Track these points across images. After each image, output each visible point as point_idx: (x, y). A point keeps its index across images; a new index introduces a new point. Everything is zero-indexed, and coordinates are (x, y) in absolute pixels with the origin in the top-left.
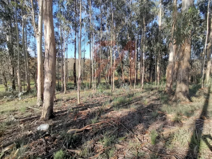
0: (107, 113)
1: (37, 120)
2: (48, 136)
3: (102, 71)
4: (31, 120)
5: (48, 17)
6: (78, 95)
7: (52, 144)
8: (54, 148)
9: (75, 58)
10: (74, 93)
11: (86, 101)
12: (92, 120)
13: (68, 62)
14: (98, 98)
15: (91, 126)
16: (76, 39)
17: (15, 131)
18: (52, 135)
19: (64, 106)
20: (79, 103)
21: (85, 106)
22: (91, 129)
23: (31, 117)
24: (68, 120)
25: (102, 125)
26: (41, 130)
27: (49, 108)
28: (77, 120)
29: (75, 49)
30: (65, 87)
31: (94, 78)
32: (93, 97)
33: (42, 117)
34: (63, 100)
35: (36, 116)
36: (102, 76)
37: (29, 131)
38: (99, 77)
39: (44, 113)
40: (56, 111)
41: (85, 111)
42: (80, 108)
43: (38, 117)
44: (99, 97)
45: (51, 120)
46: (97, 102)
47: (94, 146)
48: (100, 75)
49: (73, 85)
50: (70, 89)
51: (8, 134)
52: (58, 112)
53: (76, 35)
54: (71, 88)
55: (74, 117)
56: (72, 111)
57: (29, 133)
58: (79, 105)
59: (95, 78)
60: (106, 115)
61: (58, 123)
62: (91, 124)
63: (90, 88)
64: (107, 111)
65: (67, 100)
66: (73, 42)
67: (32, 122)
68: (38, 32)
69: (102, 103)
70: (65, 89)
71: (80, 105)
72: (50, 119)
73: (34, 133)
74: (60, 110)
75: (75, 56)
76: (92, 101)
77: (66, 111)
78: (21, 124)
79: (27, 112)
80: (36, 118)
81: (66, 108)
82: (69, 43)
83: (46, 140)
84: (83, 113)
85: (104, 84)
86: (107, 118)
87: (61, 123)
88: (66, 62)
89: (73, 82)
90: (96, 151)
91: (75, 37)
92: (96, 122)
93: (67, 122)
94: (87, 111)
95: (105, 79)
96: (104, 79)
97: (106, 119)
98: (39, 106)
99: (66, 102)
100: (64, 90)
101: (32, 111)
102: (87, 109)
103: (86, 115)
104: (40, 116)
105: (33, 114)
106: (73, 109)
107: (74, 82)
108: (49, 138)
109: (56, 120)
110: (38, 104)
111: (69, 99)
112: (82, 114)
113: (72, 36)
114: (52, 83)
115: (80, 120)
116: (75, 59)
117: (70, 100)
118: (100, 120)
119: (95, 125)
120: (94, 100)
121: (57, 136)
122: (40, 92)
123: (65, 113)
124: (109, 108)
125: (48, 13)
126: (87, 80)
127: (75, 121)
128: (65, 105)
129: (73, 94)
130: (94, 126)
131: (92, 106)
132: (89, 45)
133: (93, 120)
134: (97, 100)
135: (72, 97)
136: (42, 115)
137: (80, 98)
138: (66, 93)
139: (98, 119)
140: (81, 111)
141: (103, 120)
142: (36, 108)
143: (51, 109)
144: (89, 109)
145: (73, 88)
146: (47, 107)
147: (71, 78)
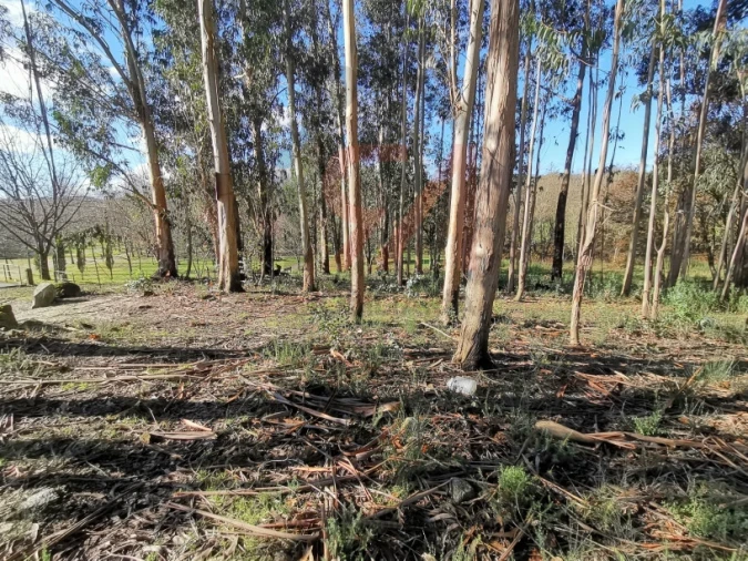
0: (715, 414)
1: (444, 360)
2: (477, 413)
3: (696, 222)
4: (431, 356)
5: (504, 41)
6: (574, 313)
7: (488, 439)
8: (495, 455)
9: (565, 171)
10: (553, 304)
11: (606, 341)
12: (635, 418)
13: (538, 190)
14: (666, 343)
15: (629, 438)
16: (579, 92)
17: (396, 373)
18: (487, 417)
19: (517, 341)
20: (573, 342)
21: (598, 359)
22: (629, 450)
23: (427, 348)
24: (536, 390)
25: (681, 453)
26: (458, 391)
27: (477, 333)
28: (569, 400)
29: (574, 135)
30: (520, 280)
31: (654, 255)
32: (639, 334)
33: (456, 356)
34: (514, 322)
35: (440, 350)
36: (695, 249)
37: (428, 383)
38: (682, 251)
39: (464, 348)
40: (494, 351)
41: (599, 377)
42: (580, 361)
43: (447, 355)
44: (674, 337)
45: (480, 372)
46: (660, 357)
47: (641, 511)
48: (683, 243)
49: (548, 277)
50: (536, 289)
51: (384, 375)
52: (500, 356)
53: (581, 76)
54: (538, 286)
55: (555, 384)
56: (548, 363)
57: (428, 388)
58: (574, 349)
59: (660, 252)
60: (708, 420)
61: (504, 389)
62: (632, 431)
63: (627, 293)
64: (714, 404)
65: (528, 325)
66: (567, 110)
67: (432, 361)
68: (462, 100)
69: (686, 365)
70: (520, 286)
71: (579, 350)
72: (477, 367)
73: (439, 392)
74: (506, 350)
75: (568, 166)
76: (636, 347)
77: (526, 358)
78: (408, 360)
79: (419, 333)
80: (440, 354)
81: (524, 349)
82: (551, 116)
83: (472, 424)
84: (590, 383)
85: (705, 284)
86: (711, 431)
87: (510, 390)
88: (533, 189)
89: (547, 265)
90: (649, 530)
91: (579, 85)
92: (656, 435)
93: (532, 394)
94: (607, 378)
95: (711, 264)
96: (706, 263)
97: (706, 434)
98: (445, 324)
99: (525, 330)
100: (514, 289)
101: (431, 334)
102: (609, 372)
103: (606, 392)
104: (452, 353)
105: (432, 342)
106: (552, 357)
107: (554, 265)
108: (477, 421)
109: (495, 378)
110: (444, 319)
111: (535, 323)
112: (587, 383)
113: (568, 85)
114: (492, 258)
115: (582, 405)
116: (568, 176)
117: (538, 327)
118: (673, 432)
119: (649, 442)
120: (646, 344)
121: (502, 424)
122: (451, 285)
123: (523, 363)
124: (724, 393)
125: (504, 26)
126: (609, 261)
127: (562, 402)
128: (520, 339)
129: (549, 306)
130: (646, 444)
131: (638, 366)
132: (643, 107)
133: (643, 423)
134: (661, 349)
135: (544, 317)
136: (459, 350)
137: (578, 327)
138: (521, 300)
139: (663, 423)
140: (584, 375)
141: (688, 434)
142: (440, 328)
143: (482, 338)
144: (620, 375)
145: (548, 288)
146: (474, 331)
147: (541, 251)
